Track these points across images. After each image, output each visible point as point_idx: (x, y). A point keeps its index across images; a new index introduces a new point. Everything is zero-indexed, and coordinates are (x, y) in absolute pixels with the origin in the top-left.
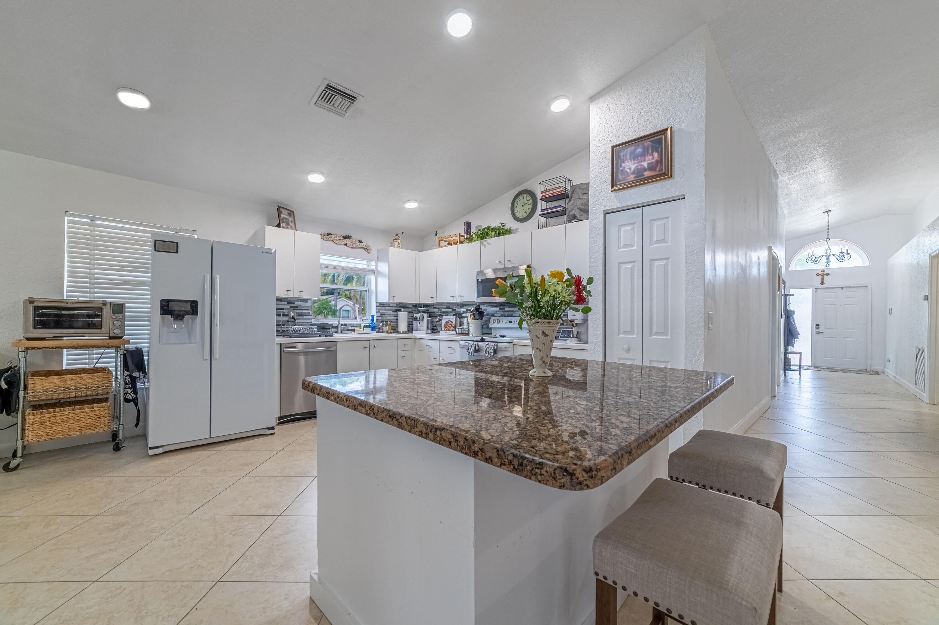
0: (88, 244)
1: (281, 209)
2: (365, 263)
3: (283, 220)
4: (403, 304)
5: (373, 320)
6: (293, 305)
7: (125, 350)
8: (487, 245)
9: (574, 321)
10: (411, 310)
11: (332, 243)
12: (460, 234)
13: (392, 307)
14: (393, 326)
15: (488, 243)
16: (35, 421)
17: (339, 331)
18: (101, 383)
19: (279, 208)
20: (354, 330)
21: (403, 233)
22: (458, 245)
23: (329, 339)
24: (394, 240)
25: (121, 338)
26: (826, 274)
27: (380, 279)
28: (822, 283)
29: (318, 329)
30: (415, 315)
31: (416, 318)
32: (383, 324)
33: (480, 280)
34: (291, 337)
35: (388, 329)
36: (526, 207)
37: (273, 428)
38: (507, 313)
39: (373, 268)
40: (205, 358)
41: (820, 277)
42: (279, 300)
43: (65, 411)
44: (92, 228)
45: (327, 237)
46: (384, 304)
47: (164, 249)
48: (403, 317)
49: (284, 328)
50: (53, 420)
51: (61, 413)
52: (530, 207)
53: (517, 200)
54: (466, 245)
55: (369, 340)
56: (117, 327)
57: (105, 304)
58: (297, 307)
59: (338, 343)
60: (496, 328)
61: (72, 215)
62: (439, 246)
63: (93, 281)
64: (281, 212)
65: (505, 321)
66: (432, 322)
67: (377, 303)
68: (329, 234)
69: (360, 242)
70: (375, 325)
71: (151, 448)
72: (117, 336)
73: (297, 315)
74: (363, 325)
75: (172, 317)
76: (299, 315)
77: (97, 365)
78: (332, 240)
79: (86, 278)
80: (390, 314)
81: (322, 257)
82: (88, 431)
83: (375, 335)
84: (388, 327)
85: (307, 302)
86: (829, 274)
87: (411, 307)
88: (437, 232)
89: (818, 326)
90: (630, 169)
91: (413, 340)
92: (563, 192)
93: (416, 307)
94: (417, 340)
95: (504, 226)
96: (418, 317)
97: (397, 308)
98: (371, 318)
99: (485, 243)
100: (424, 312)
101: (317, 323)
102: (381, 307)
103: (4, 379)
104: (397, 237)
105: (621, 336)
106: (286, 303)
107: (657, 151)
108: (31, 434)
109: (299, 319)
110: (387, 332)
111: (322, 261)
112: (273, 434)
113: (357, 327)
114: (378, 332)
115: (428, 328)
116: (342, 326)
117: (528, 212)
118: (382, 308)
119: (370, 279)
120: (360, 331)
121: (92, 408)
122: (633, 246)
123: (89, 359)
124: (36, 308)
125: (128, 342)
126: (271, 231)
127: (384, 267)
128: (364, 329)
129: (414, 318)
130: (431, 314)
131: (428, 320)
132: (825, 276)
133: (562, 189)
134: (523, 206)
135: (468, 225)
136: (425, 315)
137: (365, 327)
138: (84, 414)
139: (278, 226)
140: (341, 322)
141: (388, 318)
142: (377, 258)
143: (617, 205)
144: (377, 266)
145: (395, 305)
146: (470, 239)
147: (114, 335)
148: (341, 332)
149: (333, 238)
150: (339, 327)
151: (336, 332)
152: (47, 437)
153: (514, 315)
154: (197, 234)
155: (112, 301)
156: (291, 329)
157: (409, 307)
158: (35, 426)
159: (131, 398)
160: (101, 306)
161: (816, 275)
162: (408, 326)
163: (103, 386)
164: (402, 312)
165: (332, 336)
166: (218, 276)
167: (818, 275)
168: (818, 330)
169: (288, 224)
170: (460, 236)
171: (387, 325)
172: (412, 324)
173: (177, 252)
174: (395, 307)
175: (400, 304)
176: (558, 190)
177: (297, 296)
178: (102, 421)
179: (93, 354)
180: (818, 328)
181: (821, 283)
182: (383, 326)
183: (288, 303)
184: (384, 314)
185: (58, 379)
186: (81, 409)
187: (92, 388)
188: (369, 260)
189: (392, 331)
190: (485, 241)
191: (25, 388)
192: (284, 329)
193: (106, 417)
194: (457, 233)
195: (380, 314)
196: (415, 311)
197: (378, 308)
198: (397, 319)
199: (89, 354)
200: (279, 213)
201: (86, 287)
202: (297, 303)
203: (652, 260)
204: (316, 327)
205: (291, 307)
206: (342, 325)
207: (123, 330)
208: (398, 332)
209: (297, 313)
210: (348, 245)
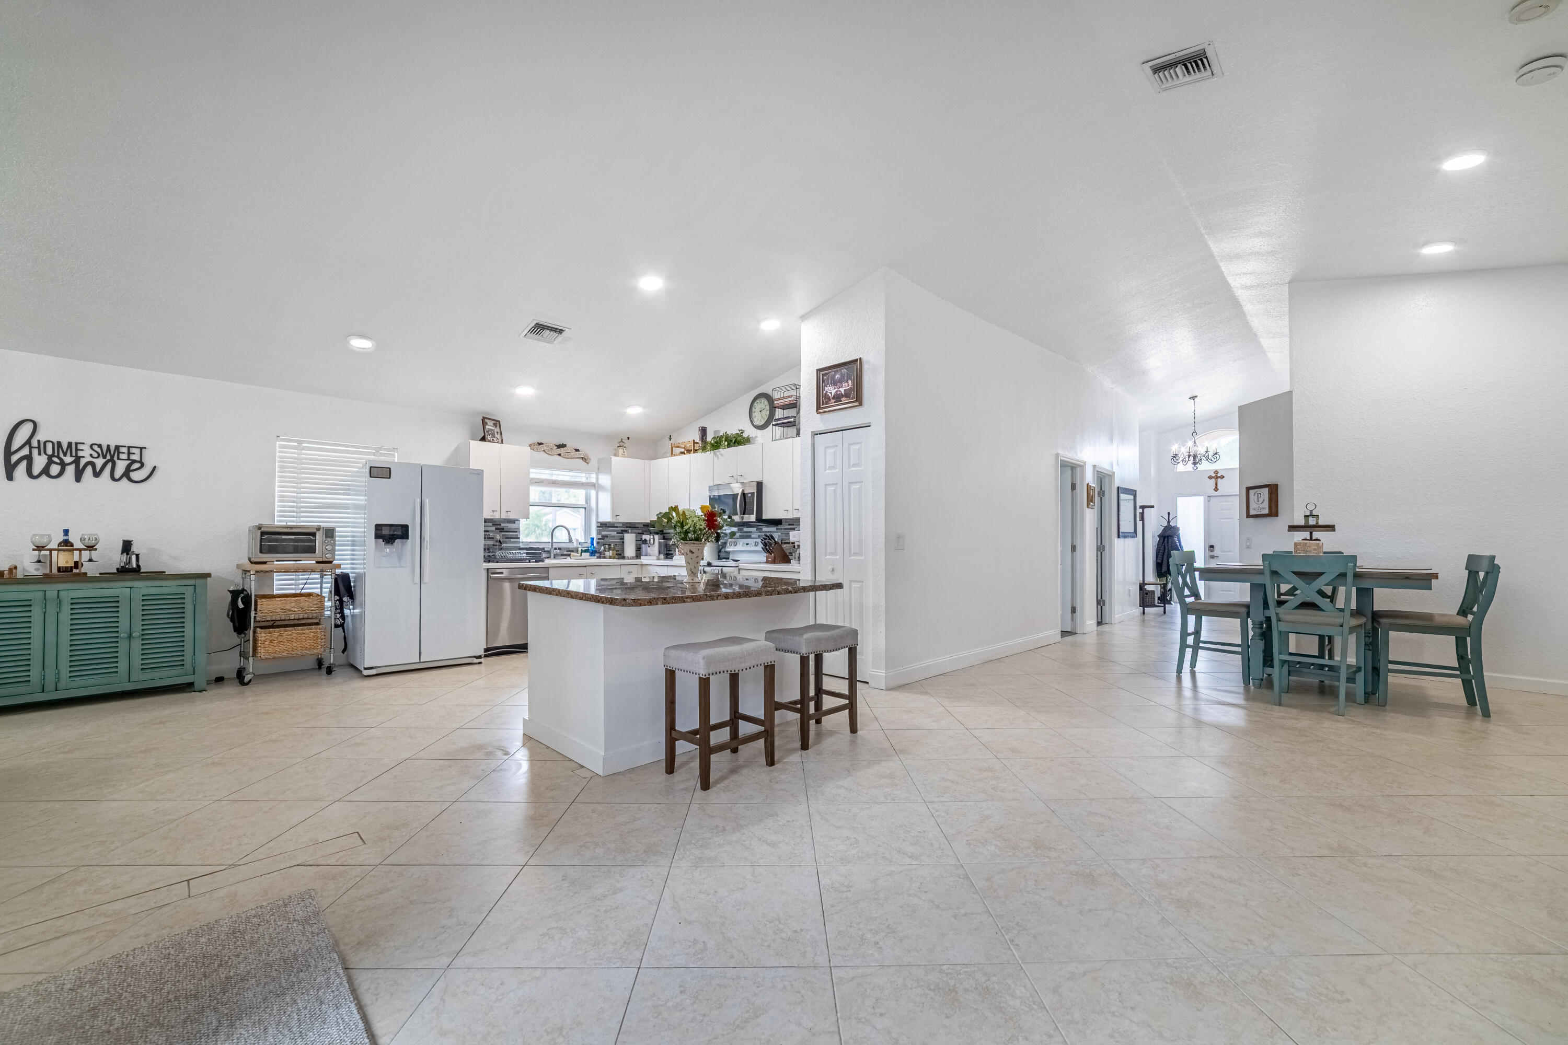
0: (294, 468)
1: (486, 420)
2: (584, 475)
3: (488, 432)
4: (630, 523)
5: (592, 544)
6: (499, 527)
7: (336, 575)
8: (719, 456)
9: (794, 543)
10: (640, 531)
11: (543, 453)
12: (694, 441)
13: (617, 527)
14: (618, 551)
15: (722, 455)
16: (266, 639)
17: (552, 556)
18: (315, 606)
19: (484, 419)
20: (569, 555)
21: (628, 438)
22: (692, 455)
23: (540, 564)
24: (618, 447)
25: (331, 562)
26: (1220, 477)
27: (601, 494)
28: (1216, 489)
29: (527, 554)
30: (644, 537)
31: (645, 540)
32: (605, 548)
33: (712, 497)
34: (497, 562)
35: (611, 554)
36: (763, 412)
37: (480, 657)
38: (745, 534)
39: (593, 480)
40: (415, 582)
41: (1213, 480)
42: (486, 521)
43: (289, 631)
44: (299, 451)
45: (537, 447)
46: (606, 524)
47: (378, 475)
48: (630, 540)
49: (489, 552)
50: (280, 639)
51: (286, 633)
52: (768, 413)
53: (755, 404)
54: (700, 455)
55: (586, 566)
56: (330, 552)
57: (318, 529)
58: (503, 529)
59: (550, 569)
60: (734, 552)
61: (282, 440)
62: (672, 454)
63: (299, 505)
64: (487, 423)
65: (741, 543)
66: (666, 545)
67: (598, 522)
68: (540, 444)
69: (577, 450)
70: (594, 549)
71: (366, 669)
72: (328, 560)
73: (503, 538)
74: (580, 550)
75: (383, 541)
76: (506, 538)
77: (303, 591)
78: (544, 451)
79: (293, 502)
80: (614, 536)
81: (531, 470)
82: (308, 652)
83: (594, 560)
84: (611, 551)
85: (514, 523)
86: (1224, 477)
87: (641, 527)
88: (670, 436)
89: (1212, 549)
90: (831, 393)
91: (640, 566)
92: (794, 402)
93: (647, 528)
94: (644, 567)
95: (742, 432)
96: (648, 539)
97: (623, 529)
98: (590, 541)
99: (718, 453)
100: (657, 533)
101: (526, 546)
102: (601, 527)
103: (241, 599)
104: (621, 444)
105: (828, 557)
106: (491, 524)
107: (851, 380)
108: (263, 651)
109: (506, 543)
110: (610, 558)
111: (532, 476)
112: (480, 663)
113: (573, 551)
114: (599, 557)
115: (660, 553)
116: (555, 551)
117: (766, 418)
118: (604, 528)
119: (590, 493)
120: (577, 556)
121: (311, 629)
122: (836, 469)
123: (295, 584)
124: (263, 534)
125: (339, 566)
126: (476, 445)
127: (605, 480)
128: (581, 554)
129: (643, 541)
130: (665, 535)
131: (659, 542)
132: (1219, 480)
133: (792, 399)
134: (760, 411)
135: (703, 431)
136: (656, 537)
137: (582, 551)
138: (304, 635)
139: (483, 439)
140: (554, 546)
141: (611, 541)
142: (598, 468)
143: (822, 428)
144: (597, 479)
145: (621, 525)
146: (704, 449)
147: (326, 560)
148: (555, 558)
149: (545, 448)
150: (552, 550)
151: (548, 558)
152: (276, 655)
153: (753, 536)
154: (397, 452)
155: (325, 525)
156: (498, 553)
157: (638, 527)
158: (266, 643)
159: (339, 624)
160: (314, 530)
161: (1209, 477)
162: (636, 551)
163: (317, 610)
164: (628, 533)
165: (543, 561)
166: (427, 500)
167: (1210, 478)
168: (1212, 554)
169: (493, 436)
170: (695, 443)
171: (610, 549)
172: (641, 548)
173: (390, 478)
174: (620, 527)
175: (627, 523)
176: (789, 399)
177: (504, 516)
178: (319, 643)
179: (299, 580)
180: (1212, 551)
181: (1214, 489)
182: (605, 550)
183: (493, 525)
184: (607, 536)
185: (280, 601)
186: (302, 630)
187: (308, 612)
188: (589, 472)
189: (617, 557)
190: (718, 452)
191: (256, 610)
192: (489, 554)
193: (322, 639)
194: (691, 440)
195: (602, 536)
196: (646, 531)
197: (598, 528)
198: (623, 542)
199: (296, 580)
200: (484, 423)
201: (293, 512)
202: (503, 525)
203: (850, 483)
204: (525, 551)
205: (496, 529)
206: (555, 549)
207: (334, 555)
208: (624, 558)
209: (503, 535)
210: (562, 455)
